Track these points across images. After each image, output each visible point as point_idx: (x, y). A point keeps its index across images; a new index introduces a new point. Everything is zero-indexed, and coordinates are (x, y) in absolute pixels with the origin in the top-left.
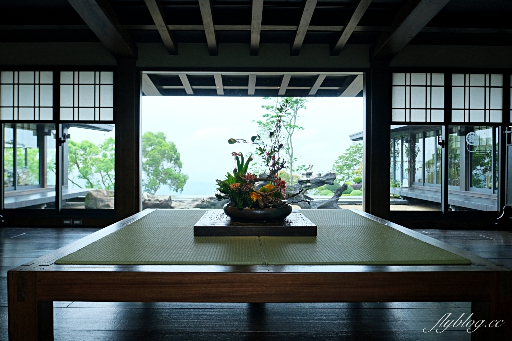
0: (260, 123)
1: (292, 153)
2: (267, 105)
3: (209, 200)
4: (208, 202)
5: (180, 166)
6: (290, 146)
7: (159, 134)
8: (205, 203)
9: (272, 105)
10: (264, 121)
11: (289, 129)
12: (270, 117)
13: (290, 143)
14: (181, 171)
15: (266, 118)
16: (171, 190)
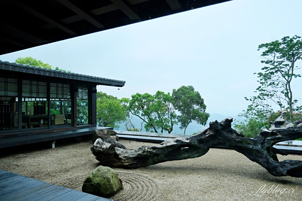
0: (260, 74)
1: (291, 96)
2: (266, 60)
3: (152, 150)
4: (149, 151)
5: (205, 107)
6: (289, 91)
7: (189, 87)
8: (145, 153)
9: (270, 60)
10: (263, 72)
11: (287, 77)
12: (269, 69)
13: (288, 88)
14: (205, 111)
15: (265, 70)
16: (198, 123)
